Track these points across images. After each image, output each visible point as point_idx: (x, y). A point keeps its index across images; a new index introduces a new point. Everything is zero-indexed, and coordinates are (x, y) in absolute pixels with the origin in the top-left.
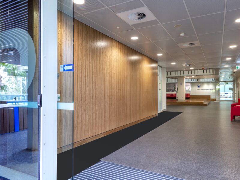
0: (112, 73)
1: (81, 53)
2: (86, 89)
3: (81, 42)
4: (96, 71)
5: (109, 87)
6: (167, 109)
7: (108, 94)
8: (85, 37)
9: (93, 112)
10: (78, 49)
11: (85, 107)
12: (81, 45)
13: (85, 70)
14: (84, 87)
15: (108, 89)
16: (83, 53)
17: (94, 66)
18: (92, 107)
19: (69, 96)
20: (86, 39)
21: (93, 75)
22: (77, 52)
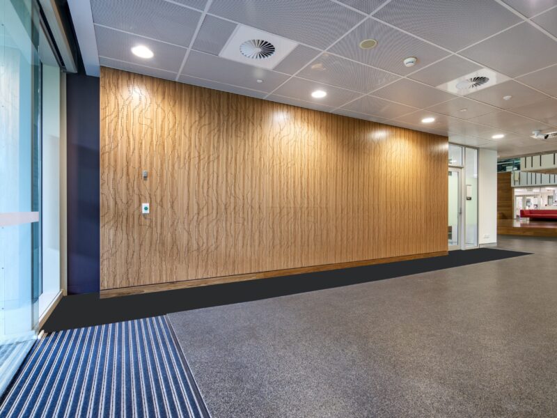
0: (280, 167)
1: (197, 137)
2: (210, 195)
3: (197, 119)
4: (236, 164)
5: (273, 191)
6: (498, 242)
7: (270, 205)
8: (207, 109)
9: (227, 235)
10: (190, 131)
11: (208, 225)
12: (197, 123)
13: (206, 164)
14: (203, 193)
15: (271, 195)
16: (203, 137)
17: (229, 157)
18: (224, 225)
19: (169, 206)
20: (210, 114)
21: (227, 172)
22: (187, 135)
